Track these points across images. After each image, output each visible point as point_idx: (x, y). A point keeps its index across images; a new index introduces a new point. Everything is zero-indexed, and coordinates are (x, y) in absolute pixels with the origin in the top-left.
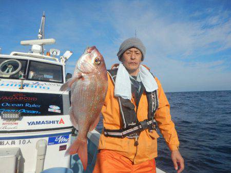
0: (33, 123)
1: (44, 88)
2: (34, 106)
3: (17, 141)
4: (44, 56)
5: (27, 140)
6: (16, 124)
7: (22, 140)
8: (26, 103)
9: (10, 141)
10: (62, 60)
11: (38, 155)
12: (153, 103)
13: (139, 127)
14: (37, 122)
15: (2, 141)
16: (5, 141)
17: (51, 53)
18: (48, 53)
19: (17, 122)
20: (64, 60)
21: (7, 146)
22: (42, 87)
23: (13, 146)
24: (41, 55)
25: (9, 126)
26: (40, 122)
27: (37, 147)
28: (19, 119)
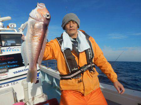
0: (17, 72)
1: (15, 50)
2: (13, 62)
3: (10, 84)
4: (5, 29)
5: (16, 82)
6: (6, 74)
7: (13, 83)
8: (8, 61)
9: (6, 85)
10: (20, 30)
11: (24, 89)
12: (90, 53)
13: (81, 70)
14: (19, 71)
15: (1, 86)
16: (3, 85)
17: (10, 26)
18: (8, 27)
19: (6, 73)
20: (22, 30)
21: (5, 87)
22: (14, 50)
23: (8, 87)
24: (3, 29)
25: (2, 77)
26: (20, 71)
27: (23, 84)
28: (7, 71)
